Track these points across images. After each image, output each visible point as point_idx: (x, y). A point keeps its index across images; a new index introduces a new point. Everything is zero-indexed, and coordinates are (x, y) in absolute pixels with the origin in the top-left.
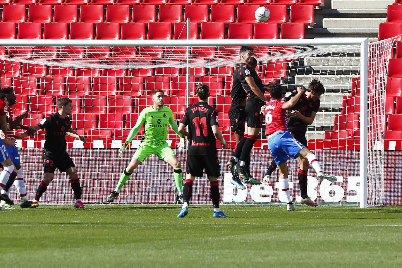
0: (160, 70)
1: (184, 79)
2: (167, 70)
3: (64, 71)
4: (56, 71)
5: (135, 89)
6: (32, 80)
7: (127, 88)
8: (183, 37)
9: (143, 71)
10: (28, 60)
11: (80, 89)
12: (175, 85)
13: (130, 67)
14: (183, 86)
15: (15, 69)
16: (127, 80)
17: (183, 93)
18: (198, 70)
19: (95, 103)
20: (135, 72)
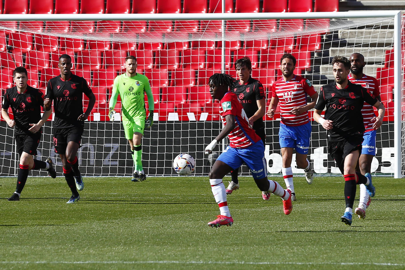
0: (195, 44)
1: (219, 52)
2: (203, 43)
3: (101, 45)
4: (92, 45)
5: (172, 62)
7: (164, 61)
8: (219, 10)
9: (179, 45)
10: (65, 34)
11: (118, 62)
12: (210, 59)
13: (166, 41)
14: (219, 59)
15: (53, 43)
16: (163, 53)
17: (218, 66)
18: (234, 44)
20: (171, 45)
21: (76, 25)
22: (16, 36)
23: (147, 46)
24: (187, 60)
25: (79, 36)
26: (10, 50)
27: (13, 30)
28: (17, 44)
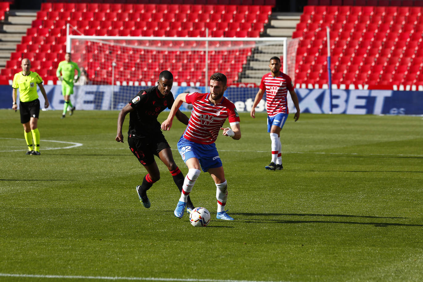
0: (194, 52)
1: (205, 55)
2: (198, 52)
3: (152, 51)
4: (148, 51)
5: (184, 59)
6: (137, 55)
7: (180, 59)
8: (205, 36)
9: (187, 52)
10: (136, 46)
11: (159, 59)
12: (201, 59)
13: (182, 50)
14: (205, 59)
15: (130, 50)
16: (180, 56)
17: (204, 61)
18: (212, 52)
19: (166, 66)
20: (183, 52)
21: (141, 42)
22: (113, 47)
23: (173, 52)
24: (190, 59)
25: (142, 47)
26: (110, 53)
27: (112, 44)
28: (114, 50)
